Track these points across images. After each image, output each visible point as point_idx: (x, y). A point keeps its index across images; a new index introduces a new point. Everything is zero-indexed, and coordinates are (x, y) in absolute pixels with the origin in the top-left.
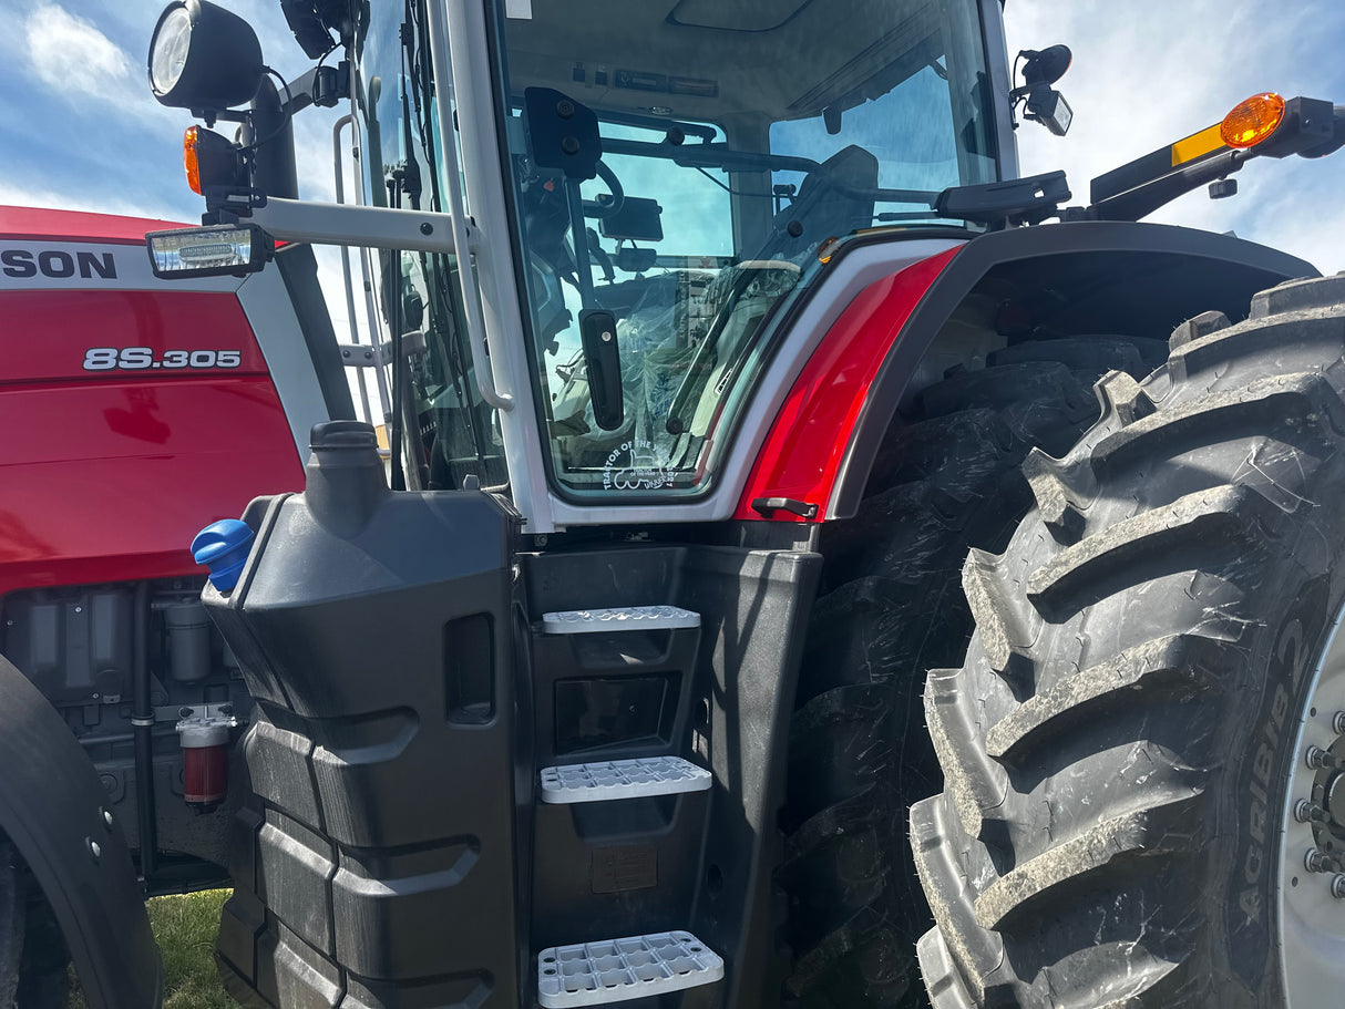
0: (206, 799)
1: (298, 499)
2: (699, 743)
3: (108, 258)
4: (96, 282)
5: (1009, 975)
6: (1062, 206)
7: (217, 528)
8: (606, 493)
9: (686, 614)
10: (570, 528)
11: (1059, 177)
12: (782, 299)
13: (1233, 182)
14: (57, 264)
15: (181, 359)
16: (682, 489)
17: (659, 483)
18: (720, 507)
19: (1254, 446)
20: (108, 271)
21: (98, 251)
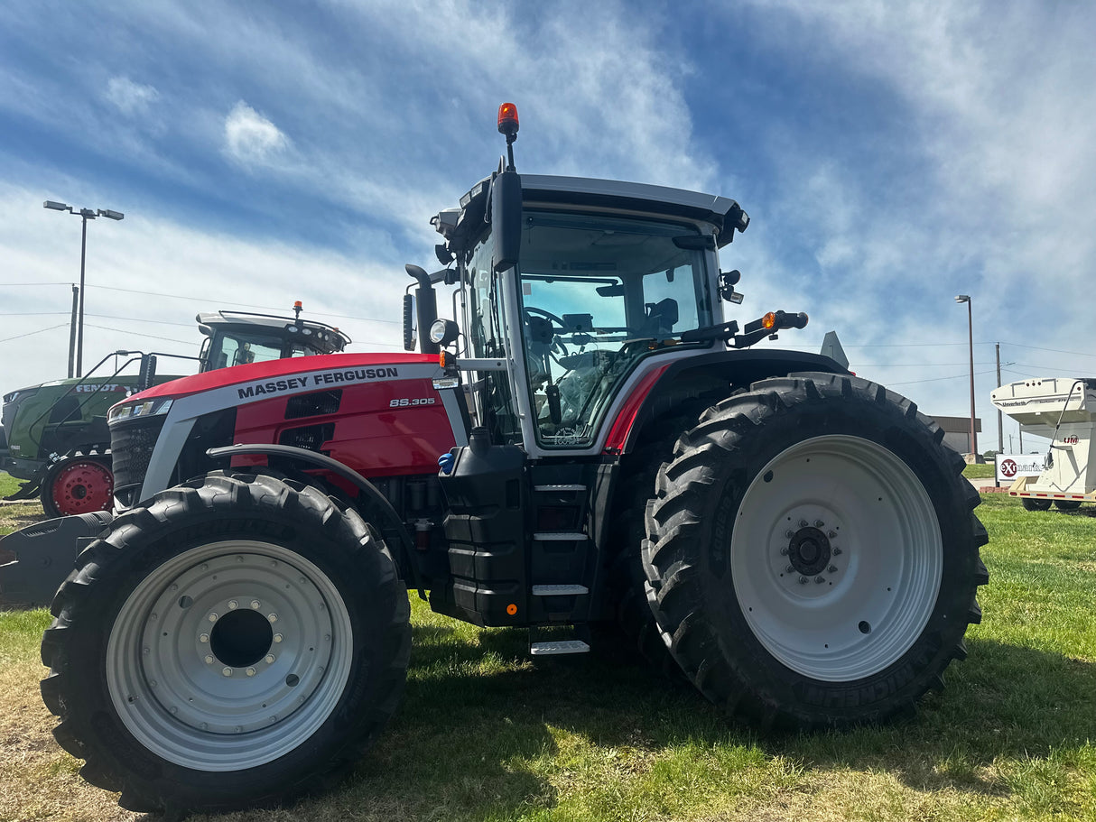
0: (424, 549)
1: (468, 448)
2: (585, 528)
3: (395, 369)
4: (392, 378)
5: (659, 578)
6: (736, 334)
7: (444, 456)
8: (555, 446)
9: (581, 486)
10: (544, 457)
11: (734, 323)
12: (618, 378)
13: (777, 336)
14: (381, 373)
15: (417, 402)
16: (582, 444)
17: (573, 442)
18: (596, 450)
19: (725, 432)
20: (396, 375)
21: (392, 367)
